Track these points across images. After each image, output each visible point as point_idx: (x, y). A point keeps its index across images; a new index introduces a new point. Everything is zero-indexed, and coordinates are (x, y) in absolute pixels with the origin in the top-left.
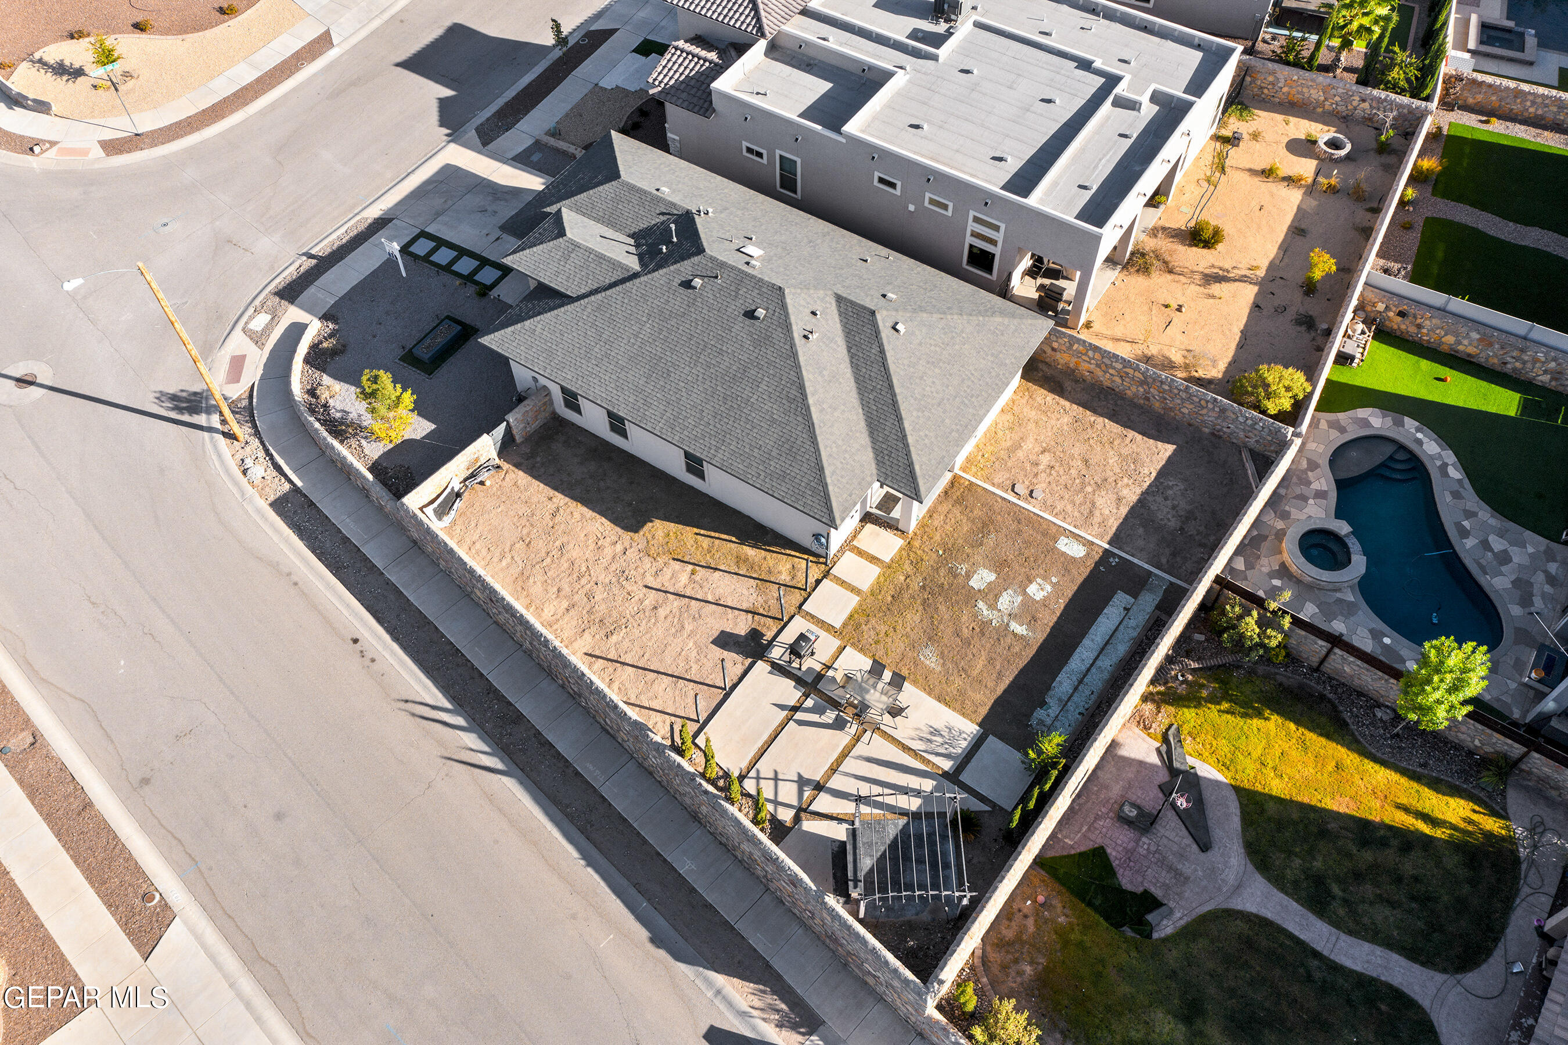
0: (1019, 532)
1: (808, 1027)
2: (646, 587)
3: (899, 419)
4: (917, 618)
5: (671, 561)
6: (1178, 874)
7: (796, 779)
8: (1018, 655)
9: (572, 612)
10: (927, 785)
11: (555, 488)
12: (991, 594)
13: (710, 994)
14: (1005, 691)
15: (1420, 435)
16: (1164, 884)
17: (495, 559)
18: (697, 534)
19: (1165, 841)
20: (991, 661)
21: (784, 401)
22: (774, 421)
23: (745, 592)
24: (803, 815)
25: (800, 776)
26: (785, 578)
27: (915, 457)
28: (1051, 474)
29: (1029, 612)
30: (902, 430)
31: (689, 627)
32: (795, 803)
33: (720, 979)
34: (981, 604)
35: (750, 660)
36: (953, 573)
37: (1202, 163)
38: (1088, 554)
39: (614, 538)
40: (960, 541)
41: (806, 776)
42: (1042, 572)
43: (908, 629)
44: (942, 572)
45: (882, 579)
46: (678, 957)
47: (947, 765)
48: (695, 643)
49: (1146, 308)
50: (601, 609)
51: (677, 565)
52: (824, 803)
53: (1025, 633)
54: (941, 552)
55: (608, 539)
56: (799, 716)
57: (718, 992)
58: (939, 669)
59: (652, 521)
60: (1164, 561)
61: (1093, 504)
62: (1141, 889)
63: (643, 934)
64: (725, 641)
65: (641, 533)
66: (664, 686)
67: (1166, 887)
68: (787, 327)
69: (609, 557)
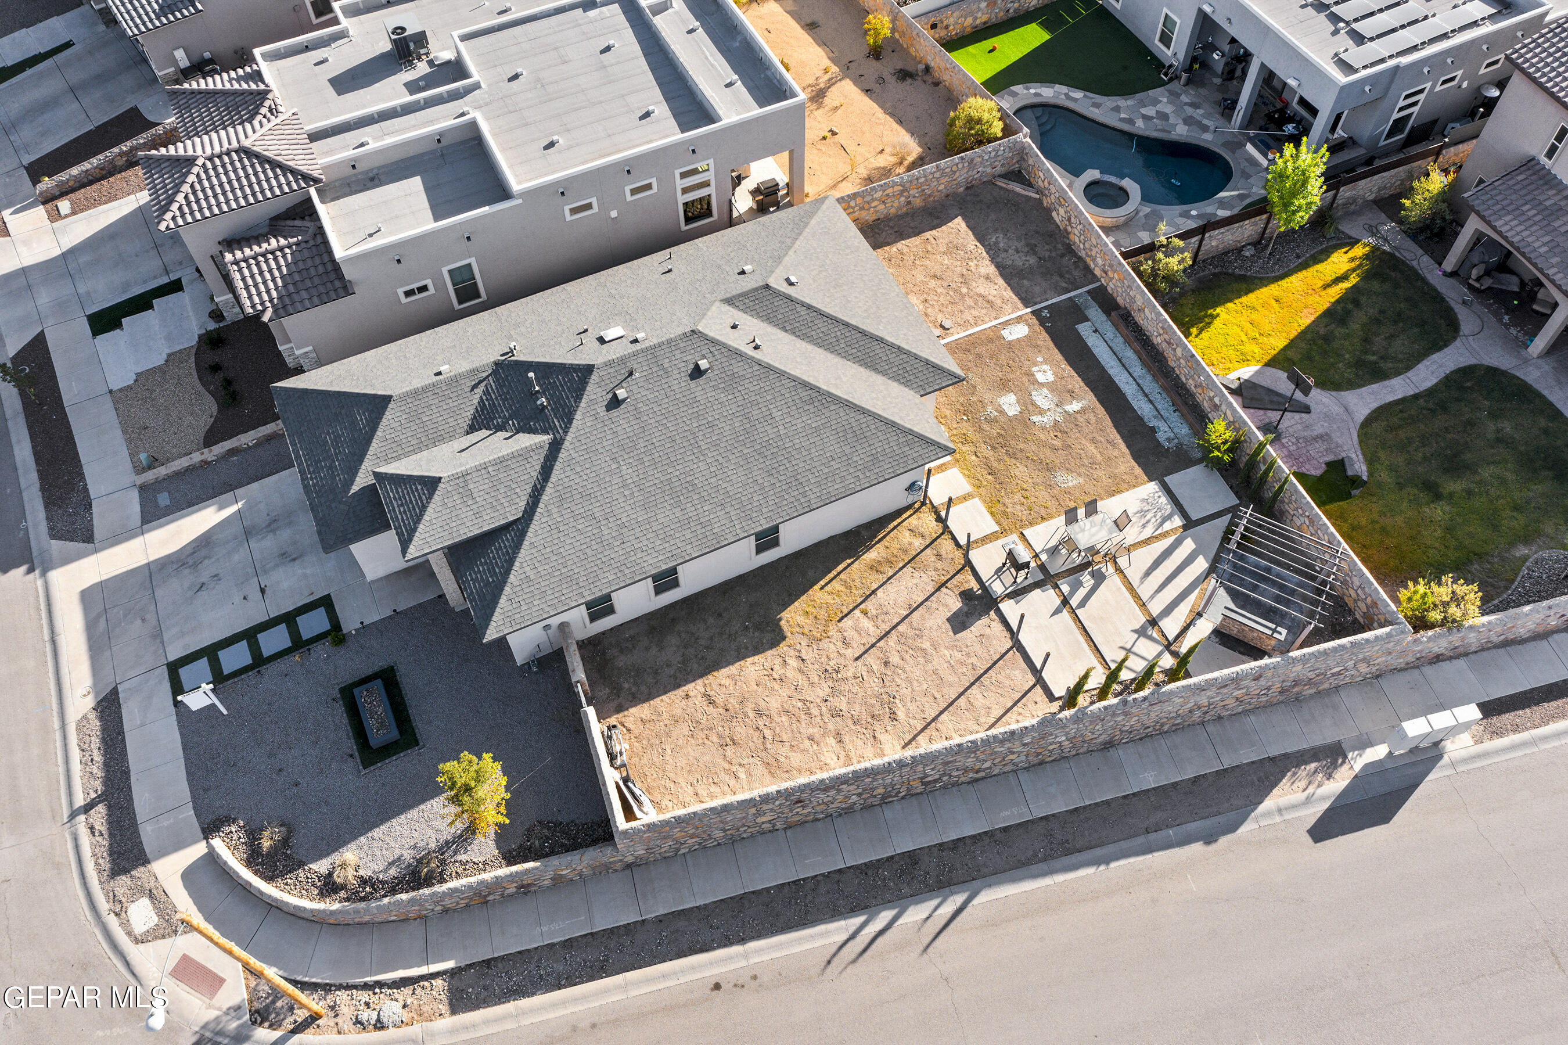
0: (979, 356)
2: (857, 659)
5: (840, 625)
6: (1320, 437)
8: (1099, 421)
12: (1029, 406)
13: (1278, 819)
14: (1128, 447)
15: (1032, 91)
16: (1326, 450)
17: (732, 782)
18: (822, 588)
19: (1291, 430)
20: (1093, 441)
22: (817, 429)
23: (914, 581)
24: (1173, 648)
25: (1135, 631)
26: (918, 543)
27: (923, 354)
28: (932, 305)
29: (1061, 392)
30: (892, 346)
31: (926, 645)
32: (1160, 648)
33: (1268, 804)
34: (1035, 418)
35: (992, 613)
36: (990, 421)
38: (1029, 326)
39: (778, 661)
42: (1028, 363)
43: (1030, 481)
44: (986, 427)
45: (966, 472)
46: (1233, 828)
47: (1177, 521)
48: (947, 648)
50: (858, 710)
51: (848, 622)
52: (1171, 626)
53: (1080, 405)
54: (965, 418)
55: (776, 667)
57: (1280, 811)
58: (1081, 480)
59: (780, 619)
61: (981, 295)
62: (1324, 466)
63: (1197, 848)
64: (959, 622)
65: (789, 634)
66: (980, 696)
67: (1328, 450)
69: (799, 676)
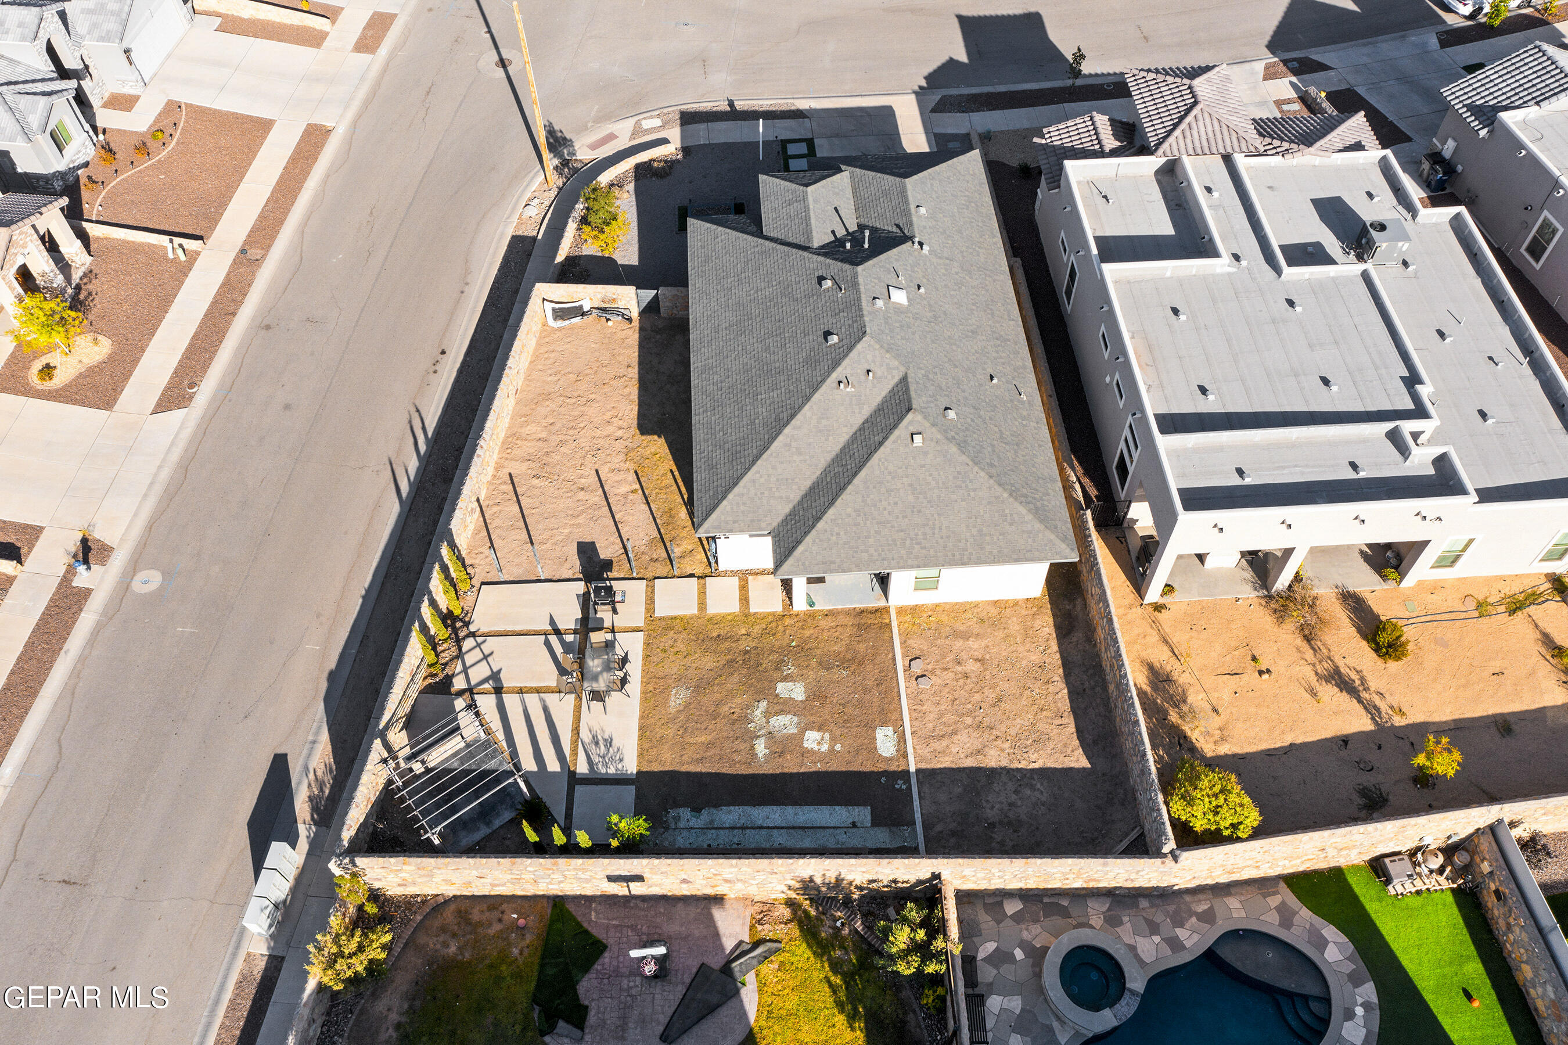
0: (866, 690)
1: (321, 819)
2: (597, 471)
3: (832, 503)
4: (710, 666)
5: (632, 472)
7: (495, 670)
9: (540, 444)
10: (553, 765)
11: (640, 363)
12: (783, 706)
13: (310, 738)
15: (1359, 1011)
18: (671, 471)
21: (773, 416)
23: (641, 535)
24: (467, 695)
29: (782, 745)
30: (824, 513)
31: (580, 520)
32: (473, 683)
33: (325, 736)
34: (763, 705)
35: (581, 576)
36: (778, 666)
37: (1500, 585)
38: (890, 759)
39: (625, 425)
40: (819, 652)
41: (502, 675)
42: (838, 733)
44: (774, 657)
45: (730, 618)
46: (327, 700)
48: (571, 532)
49: (1233, 644)
50: (555, 458)
51: (632, 477)
53: (760, 755)
54: (794, 644)
55: (621, 422)
56: (553, 639)
57: (314, 742)
58: (673, 711)
59: (659, 436)
60: (939, 828)
63: (332, 663)
64: (587, 551)
65: (643, 438)
66: (517, 537)
68: (836, 364)
69: (606, 433)
